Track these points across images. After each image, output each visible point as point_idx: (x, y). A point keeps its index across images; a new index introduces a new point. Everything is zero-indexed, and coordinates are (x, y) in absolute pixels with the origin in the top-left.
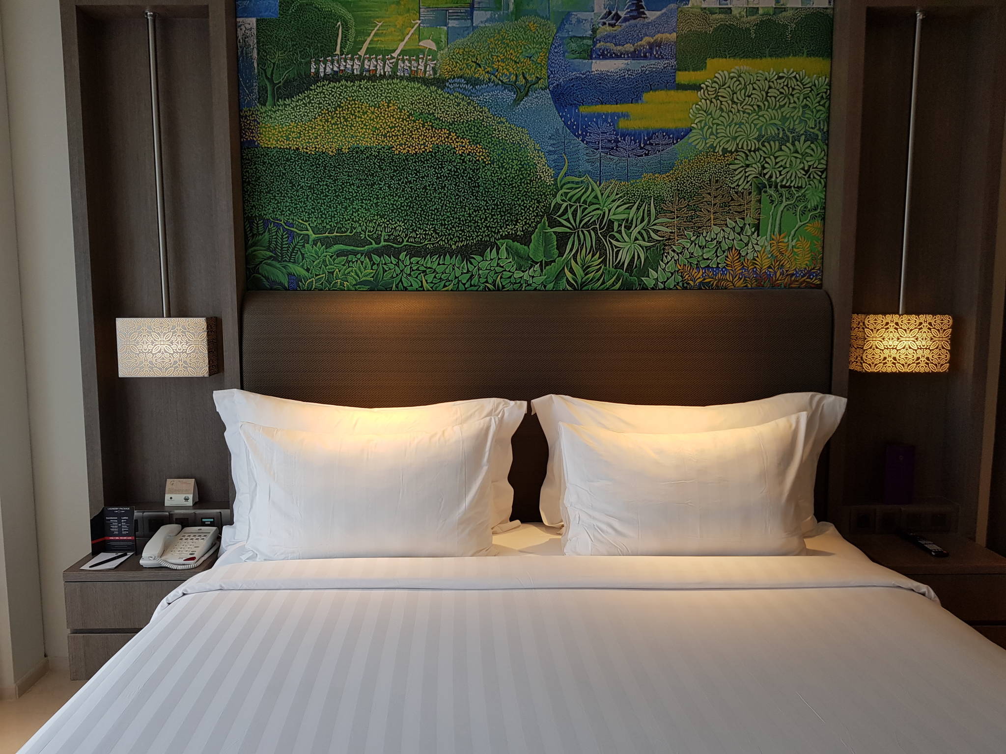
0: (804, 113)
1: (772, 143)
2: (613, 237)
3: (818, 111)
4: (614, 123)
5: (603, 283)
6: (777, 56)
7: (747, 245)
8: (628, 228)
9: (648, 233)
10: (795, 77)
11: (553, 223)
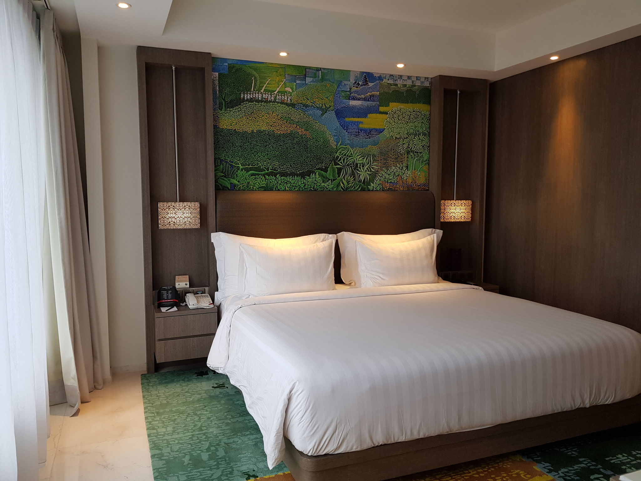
0: (422, 124)
1: (412, 135)
2: (358, 170)
3: (426, 124)
4: (358, 125)
5: (354, 188)
6: (413, 103)
7: (404, 174)
8: (363, 166)
9: (370, 168)
10: (419, 111)
11: (336, 164)
